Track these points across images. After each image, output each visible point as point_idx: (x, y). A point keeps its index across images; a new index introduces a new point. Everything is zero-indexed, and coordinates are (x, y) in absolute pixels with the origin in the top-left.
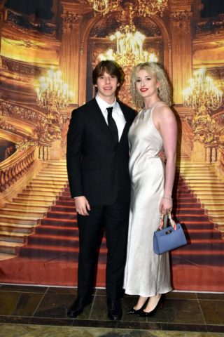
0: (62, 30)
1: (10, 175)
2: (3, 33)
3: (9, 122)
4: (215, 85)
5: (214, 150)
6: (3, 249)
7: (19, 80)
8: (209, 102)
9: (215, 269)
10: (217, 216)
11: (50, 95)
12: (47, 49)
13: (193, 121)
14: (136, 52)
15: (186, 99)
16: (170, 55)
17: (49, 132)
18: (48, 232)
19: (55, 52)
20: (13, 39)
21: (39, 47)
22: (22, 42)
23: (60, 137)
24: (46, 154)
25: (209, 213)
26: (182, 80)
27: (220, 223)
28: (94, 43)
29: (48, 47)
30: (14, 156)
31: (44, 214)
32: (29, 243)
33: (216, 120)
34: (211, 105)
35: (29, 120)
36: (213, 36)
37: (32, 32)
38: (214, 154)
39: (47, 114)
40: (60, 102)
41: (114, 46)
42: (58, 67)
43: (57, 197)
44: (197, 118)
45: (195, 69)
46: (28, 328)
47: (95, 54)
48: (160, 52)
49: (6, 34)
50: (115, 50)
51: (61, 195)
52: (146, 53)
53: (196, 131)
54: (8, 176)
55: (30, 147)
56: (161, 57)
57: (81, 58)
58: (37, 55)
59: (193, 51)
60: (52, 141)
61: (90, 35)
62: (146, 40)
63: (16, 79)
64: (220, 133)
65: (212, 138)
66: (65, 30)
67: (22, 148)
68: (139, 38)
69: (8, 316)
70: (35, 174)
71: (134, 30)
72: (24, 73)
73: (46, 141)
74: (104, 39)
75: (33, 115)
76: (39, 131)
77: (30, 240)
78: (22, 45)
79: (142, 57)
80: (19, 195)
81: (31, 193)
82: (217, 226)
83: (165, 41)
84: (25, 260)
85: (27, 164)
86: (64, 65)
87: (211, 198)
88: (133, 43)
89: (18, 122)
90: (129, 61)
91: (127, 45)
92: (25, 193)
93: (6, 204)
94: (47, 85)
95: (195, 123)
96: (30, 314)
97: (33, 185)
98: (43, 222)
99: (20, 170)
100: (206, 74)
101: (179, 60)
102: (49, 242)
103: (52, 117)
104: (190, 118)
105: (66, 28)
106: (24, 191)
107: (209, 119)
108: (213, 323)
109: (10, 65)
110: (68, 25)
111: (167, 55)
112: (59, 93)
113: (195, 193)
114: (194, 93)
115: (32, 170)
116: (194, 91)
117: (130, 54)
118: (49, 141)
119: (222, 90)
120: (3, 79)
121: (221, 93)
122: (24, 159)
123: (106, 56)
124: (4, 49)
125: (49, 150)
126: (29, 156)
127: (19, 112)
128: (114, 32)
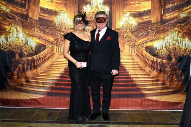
1: (43, 59)
3: (43, 36)
4: (133, 21)
5: (133, 48)
6: (40, 93)
7: (48, 17)
8: (131, 28)
9: (134, 99)
10: (135, 77)
11: (62, 24)
13: (124, 36)
14: (100, 6)
15: (121, 26)
16: (114, 8)
17: (61, 40)
18: (60, 84)
19: (64, 5)
21: (57, 3)
22: (49, 0)
24: (60, 50)
25: (131, 75)
26: (119, 18)
27: (136, 80)
29: (61, 3)
30: (45, 51)
31: (59, 76)
32: (52, 90)
33: (134, 36)
34: (132, 29)
35: (52, 35)
38: (133, 50)
39: (60, 32)
40: (66, 27)
41: (90, 3)
42: (65, 12)
43: (64, 69)
44: (126, 34)
45: (125, 14)
46: (54, 125)
47: (82, 6)
48: (110, 6)
50: (91, 5)
51: (66, 68)
52: (104, 6)
53: (126, 40)
55: (53, 47)
56: (111, 9)
57: (76, 8)
58: (56, 6)
59: (124, 6)
62: (104, 1)
63: (46, 17)
64: (136, 41)
65: (132, 43)
67: (49, 47)
69: (44, 121)
70: (55, 59)
72: (50, 14)
73: (60, 44)
75: (54, 33)
76: (57, 40)
77: (52, 88)
78: (49, 2)
79: (102, 8)
80: (47, 68)
81: (53, 67)
82: (135, 81)
83: (112, 1)
84: (50, 97)
85: (51, 54)
86: (68, 11)
87: (132, 69)
88: (98, 2)
89: (47, 36)
90: (96, 10)
91: (96, 3)
92: (50, 67)
93: (41, 72)
94: (60, 19)
95: (125, 37)
96: (54, 120)
97: (54, 64)
98: (58, 80)
99: (48, 57)
100: (130, 16)
101: (118, 9)
102: (61, 89)
103: (63, 34)
104: (123, 34)
106: (49, 66)
107: (131, 35)
108: (133, 121)
109: (44, 10)
111: (113, 7)
112: (65, 23)
113: (125, 67)
114: (125, 24)
115: (53, 57)
116: (125, 23)
117: (97, 7)
118: (61, 44)
119: (137, 23)
120: (40, 16)
121: (136, 24)
122: (50, 52)
123: (87, 7)
124: (41, 3)
125: (61, 48)
126: (52, 51)
127: (47, 31)
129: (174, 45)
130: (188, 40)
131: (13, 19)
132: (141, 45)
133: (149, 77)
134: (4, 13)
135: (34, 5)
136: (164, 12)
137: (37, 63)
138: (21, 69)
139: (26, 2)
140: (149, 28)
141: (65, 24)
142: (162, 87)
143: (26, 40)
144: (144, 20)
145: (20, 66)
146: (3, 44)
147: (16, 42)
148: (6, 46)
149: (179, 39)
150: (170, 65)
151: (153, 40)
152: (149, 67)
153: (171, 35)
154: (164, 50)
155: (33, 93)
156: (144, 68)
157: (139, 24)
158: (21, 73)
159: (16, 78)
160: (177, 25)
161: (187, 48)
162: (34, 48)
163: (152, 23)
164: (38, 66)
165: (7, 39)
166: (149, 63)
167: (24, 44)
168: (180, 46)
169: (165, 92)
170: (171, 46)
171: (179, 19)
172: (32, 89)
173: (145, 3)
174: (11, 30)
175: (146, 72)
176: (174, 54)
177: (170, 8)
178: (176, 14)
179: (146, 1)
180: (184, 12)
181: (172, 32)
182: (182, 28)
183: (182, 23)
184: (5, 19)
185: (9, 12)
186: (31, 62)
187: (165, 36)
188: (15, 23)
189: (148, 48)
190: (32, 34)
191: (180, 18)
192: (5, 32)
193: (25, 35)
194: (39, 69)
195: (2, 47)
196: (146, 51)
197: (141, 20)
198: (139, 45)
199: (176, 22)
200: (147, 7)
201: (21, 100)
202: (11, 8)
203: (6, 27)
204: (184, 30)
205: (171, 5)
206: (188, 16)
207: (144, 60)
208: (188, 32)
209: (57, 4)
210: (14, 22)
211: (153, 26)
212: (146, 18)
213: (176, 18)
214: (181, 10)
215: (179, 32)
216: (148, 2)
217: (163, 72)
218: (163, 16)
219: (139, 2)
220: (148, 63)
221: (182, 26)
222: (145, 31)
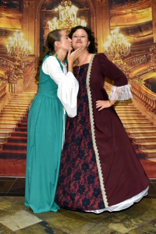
0: (23, 6)
4: (125, 39)
8: (121, 51)
10: (129, 127)
11: (16, 49)
12: (13, 19)
14: (72, 19)
15: (106, 49)
16: (95, 20)
17: (16, 74)
18: (16, 141)
19: (18, 20)
21: (7, 17)
23: (23, 77)
24: (13, 88)
26: (103, 37)
27: (131, 132)
28: (44, 14)
29: (14, 17)
31: (13, 129)
33: (127, 63)
34: (123, 53)
35: (2, 66)
36: (123, 6)
37: (3, 8)
39: (14, 62)
40: (23, 54)
41: (57, 15)
42: (21, 31)
43: (21, 117)
44: (114, 62)
45: (112, 29)
46: (5, 198)
47: (45, 21)
48: (88, 18)
50: (58, 18)
51: (24, 116)
52: (79, 20)
55: (3, 84)
56: (89, 22)
57: (36, 24)
58: (7, 22)
59: (110, 17)
60: (18, 79)
61: (42, 9)
62: (79, 11)
64: (129, 72)
66: (25, 6)
68: (74, 9)
70: (7, 102)
71: (70, 4)
73: (13, 80)
74: (51, 11)
75: (5, 63)
76: (8, 73)
77: (4, 147)
79: (76, 22)
81: (4, 115)
82: (129, 134)
83: (91, 11)
85: (1, 96)
86: (24, 29)
87: (125, 115)
88: (70, 13)
90: (67, 25)
91: (66, 15)
94: (14, 42)
96: (6, 191)
97: (5, 110)
98: (12, 134)
100: (119, 33)
101: (101, 23)
102: (17, 148)
103: (17, 64)
105: (26, 4)
107: (122, 62)
110: (27, 2)
111: (93, 20)
114: (112, 46)
115: (5, 100)
116: (111, 44)
117: (69, 20)
118: (16, 79)
119: (130, 43)
121: (130, 45)
123: (52, 22)
125: (16, 86)
126: (2, 90)
128: (57, 5)
132: (138, 77)
133: (153, 128)
140: (150, 50)
141: (20, 48)
144: (142, 38)
152: (152, 111)
156: (143, 114)
157: (135, 44)
163: (154, 42)
166: (152, 105)
173: (143, 12)
175: (148, 119)
179: (144, 8)
189: (149, 81)
196: (147, 87)
197: (137, 37)
198: (135, 77)
207: (143, 101)
209: (8, 20)
212: (145, 35)
216: (147, 9)
219: (133, 10)
220: (150, 106)
222: (144, 56)
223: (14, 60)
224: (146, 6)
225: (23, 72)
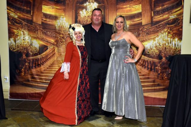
0: (66, 2)
2: (43, 3)
3: (45, 38)
6: (43, 87)
7: (49, 21)
11: (61, 27)
12: (60, 9)
16: (108, 11)
17: (61, 42)
19: (63, 10)
20: (47, 5)
21: (57, 8)
22: (50, 7)
23: (65, 43)
24: (59, 50)
28: (78, 7)
35: (51, 37)
36: (124, 4)
39: (60, 35)
40: (65, 30)
41: (86, 8)
42: (64, 16)
47: (79, 11)
49: (44, 4)
50: (86, 10)
54: (45, 59)
55: (54, 47)
56: (104, 12)
57: (73, 13)
58: (56, 12)
59: (117, 9)
60: (62, 45)
61: (77, 4)
62: (98, 5)
66: (67, 2)
67: (50, 48)
68: (96, 5)
70: (56, 58)
71: (93, 2)
72: (51, 19)
73: (59, 45)
74: (82, 5)
75: (55, 35)
76: (57, 41)
80: (49, 66)
81: (54, 66)
83: (106, 6)
85: (52, 54)
86: (66, 15)
88: (93, 7)
91: (91, 8)
93: (44, 70)
94: (60, 23)
97: (55, 62)
99: (50, 56)
101: (111, 13)
103: (62, 36)
106: (51, 65)
109: (46, 16)
111: (107, 11)
112: (64, 26)
115: (55, 57)
119: (129, 25)
120: (43, 21)
122: (51, 52)
123: (83, 12)
124: (44, 10)
126: (53, 51)
127: (49, 34)
128: (86, 2)
129: (164, 45)
130: (178, 40)
131: (20, 23)
133: (140, 75)
134: (13, 19)
135: (38, 11)
136: (154, 14)
137: (40, 62)
138: (27, 67)
139: (31, 9)
140: (140, 29)
142: (152, 85)
143: (31, 41)
144: (135, 22)
145: (27, 65)
146: (12, 46)
147: (23, 43)
148: (14, 47)
149: (169, 39)
150: (160, 64)
151: (144, 40)
152: (141, 66)
153: (161, 35)
154: (154, 50)
155: (37, 88)
157: (131, 26)
158: (28, 71)
159: (23, 75)
160: (167, 26)
161: (177, 48)
162: (38, 49)
163: (143, 25)
164: (41, 64)
165: (15, 41)
166: (140, 62)
167: (30, 46)
168: (170, 46)
169: (156, 89)
170: (161, 46)
171: (168, 21)
172: (37, 84)
173: (136, 7)
174: (19, 33)
176: (164, 53)
177: (160, 11)
178: (165, 16)
179: (137, 5)
180: (173, 14)
181: (162, 33)
182: (172, 29)
183: (172, 24)
184: (14, 24)
185: (17, 18)
186: (36, 61)
187: (155, 36)
188: (22, 28)
190: (36, 36)
191: (169, 19)
192: (13, 35)
193: (30, 38)
194: (42, 67)
195: (12, 48)
197: (133, 22)
199: (166, 24)
200: (138, 10)
201: (27, 93)
202: (18, 14)
203: (15, 31)
204: (174, 31)
205: (161, 8)
206: (178, 17)
208: (178, 32)
209: (57, 10)
210: (21, 26)
211: (143, 27)
212: (137, 20)
213: (166, 20)
214: (171, 12)
215: (169, 33)
217: (153, 70)
218: (153, 18)
219: (130, 6)
221: (171, 27)
222: (137, 33)
223: (60, 34)
224: (138, 3)
225: (65, 41)
